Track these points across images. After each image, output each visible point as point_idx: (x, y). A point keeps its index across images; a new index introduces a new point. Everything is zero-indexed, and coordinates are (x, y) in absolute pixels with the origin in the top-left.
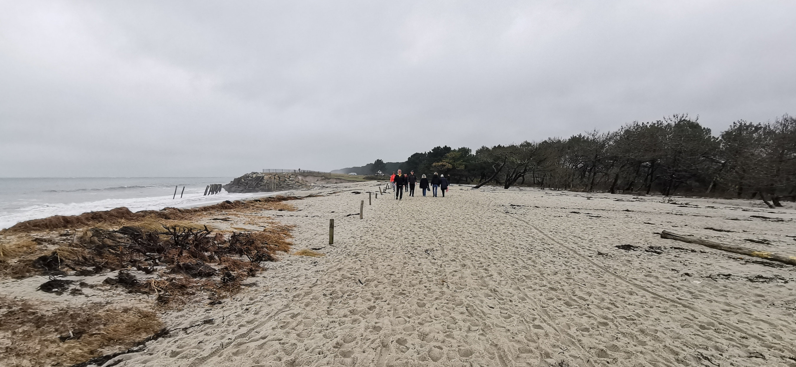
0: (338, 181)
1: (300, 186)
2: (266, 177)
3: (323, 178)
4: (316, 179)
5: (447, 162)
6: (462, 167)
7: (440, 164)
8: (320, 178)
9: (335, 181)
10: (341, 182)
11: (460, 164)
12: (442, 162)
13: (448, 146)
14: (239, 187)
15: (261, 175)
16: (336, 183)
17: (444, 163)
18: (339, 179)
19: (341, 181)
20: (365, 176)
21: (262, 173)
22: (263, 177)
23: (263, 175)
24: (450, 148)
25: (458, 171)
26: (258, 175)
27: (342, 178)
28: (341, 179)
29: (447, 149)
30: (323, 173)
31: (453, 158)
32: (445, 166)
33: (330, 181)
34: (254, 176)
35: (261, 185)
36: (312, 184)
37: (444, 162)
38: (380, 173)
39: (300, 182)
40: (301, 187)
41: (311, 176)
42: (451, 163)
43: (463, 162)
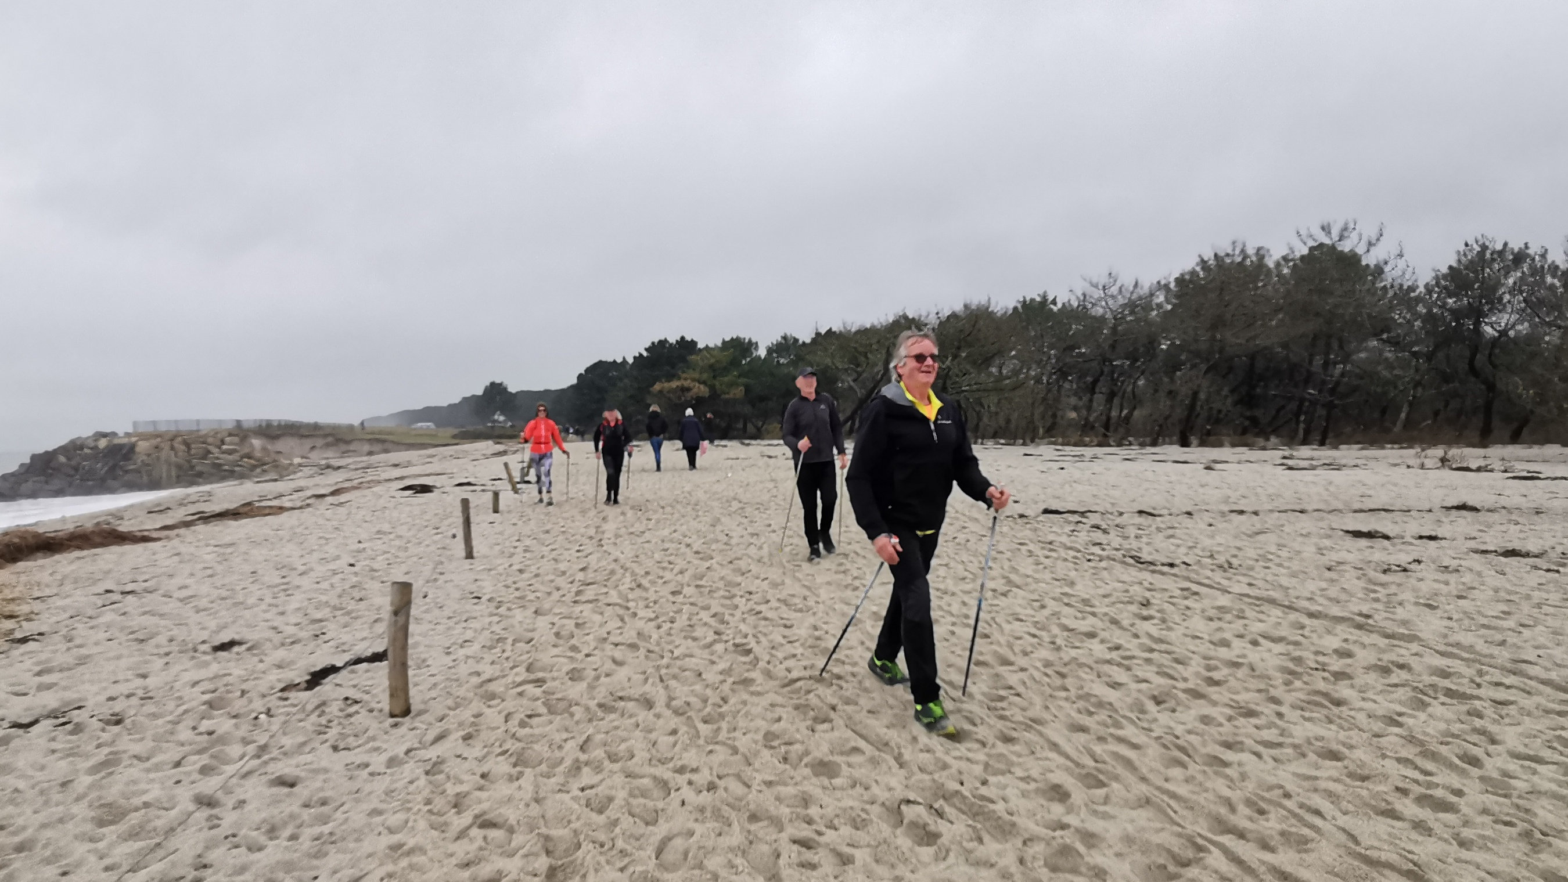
0: (377, 447)
1: (255, 467)
2: (143, 446)
3: (330, 439)
4: (308, 443)
5: (693, 380)
6: (738, 392)
7: (674, 384)
8: (319, 442)
9: (366, 448)
10: (386, 451)
11: (732, 384)
12: (679, 378)
13: (688, 338)
14: (47, 482)
15: (125, 441)
16: (370, 453)
17: (686, 384)
18: (378, 441)
19: (387, 446)
20: (456, 431)
21: (128, 435)
22: (132, 447)
23: (134, 439)
24: (693, 343)
25: (727, 401)
26: (116, 441)
27: (390, 437)
28: (384, 441)
29: (686, 346)
30: (329, 426)
31: (711, 366)
32: (688, 389)
33: (352, 447)
34: (103, 443)
35: (127, 472)
36: (297, 460)
37: (686, 379)
38: (502, 418)
39: (258, 454)
40: (258, 470)
41: (292, 435)
42: (704, 383)
43: (739, 376)
